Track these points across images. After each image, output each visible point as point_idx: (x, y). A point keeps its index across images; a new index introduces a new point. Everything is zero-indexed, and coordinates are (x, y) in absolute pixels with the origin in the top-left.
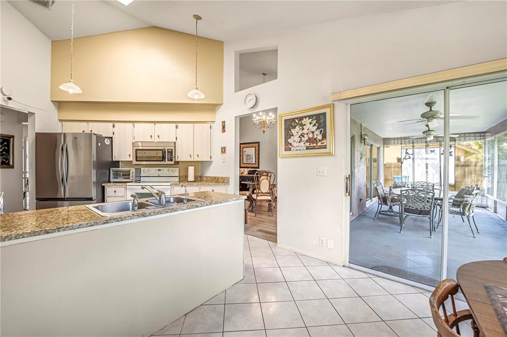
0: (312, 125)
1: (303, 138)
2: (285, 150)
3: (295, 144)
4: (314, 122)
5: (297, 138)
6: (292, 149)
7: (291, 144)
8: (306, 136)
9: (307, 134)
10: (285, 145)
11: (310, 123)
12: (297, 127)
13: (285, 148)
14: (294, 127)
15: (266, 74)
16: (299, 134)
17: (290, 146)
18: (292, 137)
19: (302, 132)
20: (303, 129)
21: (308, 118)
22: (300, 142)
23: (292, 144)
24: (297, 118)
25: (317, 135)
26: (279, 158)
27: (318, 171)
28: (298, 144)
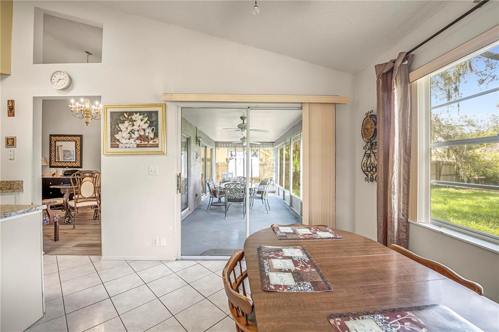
0: (143, 122)
1: (133, 135)
2: (111, 147)
3: (124, 141)
4: (146, 119)
5: (125, 134)
6: (120, 146)
7: (118, 141)
8: (136, 133)
9: (138, 131)
10: (111, 141)
11: (142, 120)
12: (126, 122)
13: (111, 145)
14: (123, 122)
15: (91, 54)
16: (129, 130)
17: (118, 143)
18: (120, 133)
19: (132, 128)
20: (133, 125)
21: (138, 114)
22: (129, 139)
23: (120, 140)
24: (126, 112)
25: (148, 133)
26: (103, 157)
27: (150, 170)
28: (127, 141)
